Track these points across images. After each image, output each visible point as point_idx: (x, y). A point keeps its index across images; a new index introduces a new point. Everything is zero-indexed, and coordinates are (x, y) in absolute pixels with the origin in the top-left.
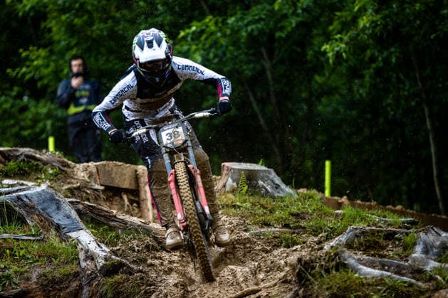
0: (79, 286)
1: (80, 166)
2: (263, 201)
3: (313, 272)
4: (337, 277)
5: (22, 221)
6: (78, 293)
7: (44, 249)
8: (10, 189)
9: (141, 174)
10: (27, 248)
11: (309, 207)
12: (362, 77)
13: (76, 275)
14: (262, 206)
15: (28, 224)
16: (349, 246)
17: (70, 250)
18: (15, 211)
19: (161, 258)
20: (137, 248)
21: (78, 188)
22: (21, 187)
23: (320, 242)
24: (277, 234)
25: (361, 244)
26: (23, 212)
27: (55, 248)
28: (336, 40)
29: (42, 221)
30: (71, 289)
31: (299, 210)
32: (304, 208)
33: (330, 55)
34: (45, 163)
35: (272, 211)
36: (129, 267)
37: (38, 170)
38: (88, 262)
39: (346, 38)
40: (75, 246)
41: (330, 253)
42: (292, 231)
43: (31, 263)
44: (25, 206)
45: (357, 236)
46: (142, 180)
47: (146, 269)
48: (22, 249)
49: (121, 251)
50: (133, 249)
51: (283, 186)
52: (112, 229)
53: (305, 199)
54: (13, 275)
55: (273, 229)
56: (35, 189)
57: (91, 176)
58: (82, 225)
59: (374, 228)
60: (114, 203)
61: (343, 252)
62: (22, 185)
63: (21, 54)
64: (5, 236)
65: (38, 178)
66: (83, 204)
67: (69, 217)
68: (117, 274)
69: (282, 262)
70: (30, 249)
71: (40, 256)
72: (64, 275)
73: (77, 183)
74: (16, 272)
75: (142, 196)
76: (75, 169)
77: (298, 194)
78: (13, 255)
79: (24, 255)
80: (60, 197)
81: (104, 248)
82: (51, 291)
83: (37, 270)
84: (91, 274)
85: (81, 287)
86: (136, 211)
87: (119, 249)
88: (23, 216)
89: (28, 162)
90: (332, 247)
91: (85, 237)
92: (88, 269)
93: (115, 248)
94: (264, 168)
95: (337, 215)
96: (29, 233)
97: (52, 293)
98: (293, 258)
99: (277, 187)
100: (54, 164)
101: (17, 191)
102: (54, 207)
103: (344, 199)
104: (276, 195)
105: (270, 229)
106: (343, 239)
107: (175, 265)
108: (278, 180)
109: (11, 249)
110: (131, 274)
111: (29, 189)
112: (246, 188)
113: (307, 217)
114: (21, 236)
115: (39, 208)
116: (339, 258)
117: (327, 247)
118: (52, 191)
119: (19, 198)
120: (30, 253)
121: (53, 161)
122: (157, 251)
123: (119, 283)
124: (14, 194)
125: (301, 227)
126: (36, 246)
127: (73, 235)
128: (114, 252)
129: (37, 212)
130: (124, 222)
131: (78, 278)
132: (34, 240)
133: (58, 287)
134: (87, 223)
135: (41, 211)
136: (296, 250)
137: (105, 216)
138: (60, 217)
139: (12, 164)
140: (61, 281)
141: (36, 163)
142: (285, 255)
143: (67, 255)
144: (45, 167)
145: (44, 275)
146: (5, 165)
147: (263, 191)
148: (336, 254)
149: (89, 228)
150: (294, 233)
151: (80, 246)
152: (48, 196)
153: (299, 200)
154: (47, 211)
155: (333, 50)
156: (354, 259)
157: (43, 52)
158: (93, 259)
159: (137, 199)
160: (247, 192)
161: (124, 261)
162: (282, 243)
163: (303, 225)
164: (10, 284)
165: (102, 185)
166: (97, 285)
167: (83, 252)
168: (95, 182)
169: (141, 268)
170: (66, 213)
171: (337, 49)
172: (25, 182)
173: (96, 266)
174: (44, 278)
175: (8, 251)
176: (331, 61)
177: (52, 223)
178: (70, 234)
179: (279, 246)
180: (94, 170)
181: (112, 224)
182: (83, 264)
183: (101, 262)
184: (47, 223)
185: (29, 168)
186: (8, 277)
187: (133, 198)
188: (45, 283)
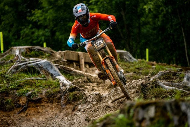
0: (60, 96)
1: (58, 53)
2: (126, 64)
3: (147, 88)
4: (156, 90)
5: (39, 73)
6: (60, 98)
7: (47, 83)
8: (34, 61)
9: (80, 55)
10: (41, 82)
11: (143, 65)
12: (158, 17)
13: (59, 92)
14: (125, 65)
15: (40, 74)
16: (160, 78)
17: (57, 83)
18: (36, 69)
19: (89, 85)
20: (81, 82)
21: (57, 61)
22: (37, 61)
23: (149, 78)
24: (132, 75)
25: (164, 78)
26: (39, 69)
27: (51, 82)
28: (149, 4)
29: (46, 73)
30: (57, 97)
31: (139, 66)
32: (141, 66)
33: (147, 9)
34: (45, 52)
35: (129, 67)
36: (78, 89)
37: (42, 54)
38: (63, 87)
39: (152, 3)
40: (58, 81)
41: (153, 81)
42: (137, 74)
43: (42, 88)
44: (40, 67)
45: (162, 75)
46: (81, 57)
47: (84, 89)
48: (39, 83)
49: (75, 83)
50: (79, 82)
51: (133, 58)
52: (71, 75)
53: (141, 62)
54: (36, 92)
55: (130, 74)
56: (42, 61)
57: (62, 56)
58: (60, 74)
59: (168, 72)
60: (71, 66)
61: (158, 81)
62: (37, 60)
63: (32, 12)
64: (33, 78)
65: (42, 57)
66: (60, 66)
67: (55, 71)
68: (74, 91)
69: (135, 85)
70: (42, 83)
71: (46, 85)
72: (55, 92)
73: (57, 59)
74: (37, 91)
75: (81, 63)
76: (56, 54)
77: (138, 61)
78: (35, 85)
79: (40, 85)
80: (52, 63)
81: (69, 82)
82: (50, 98)
83: (45, 90)
84: (65, 91)
85: (61, 96)
86: (79, 68)
87: (74, 82)
88: (39, 71)
89: (39, 52)
90: (154, 79)
91: (62, 78)
92: (64, 90)
93: (73, 82)
94: (125, 52)
95: (153, 68)
96: (41, 77)
97: (51, 99)
98: (139, 84)
99: (131, 58)
100: (48, 52)
101: (36, 62)
102: (50, 67)
103: (154, 63)
104: (131, 61)
105: (129, 74)
106: (157, 76)
107: (95, 88)
108: (131, 56)
109: (35, 83)
110: (79, 91)
111: (40, 61)
112: (119, 59)
113: (142, 69)
114: (38, 78)
115: (45, 68)
116: (156, 83)
117: (151, 79)
118: (49, 61)
119: (37, 64)
120: (42, 84)
121: (48, 51)
122: (88, 83)
123: (75, 94)
124: (35, 63)
125: (140, 73)
126: (44, 82)
127: (58, 77)
128: (73, 83)
129: (44, 69)
130: (76, 72)
131: (60, 93)
132: (43, 80)
133: (53, 96)
134: (62, 73)
135: (45, 69)
136: (140, 81)
137: (69, 71)
138: (52, 71)
139: (33, 53)
140: (54, 94)
141: (41, 52)
142: (136, 82)
143: (56, 85)
144: (45, 53)
145: (47, 92)
146: (30, 53)
147: (126, 60)
148: (155, 82)
149: (63, 75)
150: (138, 75)
151: (60, 81)
152: (48, 63)
153: (139, 63)
154: (48, 69)
155: (148, 8)
156: (162, 83)
157: (40, 11)
158: (65, 86)
159: (79, 64)
160: (120, 61)
161: (77, 86)
162: (133, 79)
163: (141, 72)
164: (35, 96)
165: (66, 59)
166: (67, 95)
167: (62, 83)
168: (64, 58)
169: (83, 89)
170: (55, 69)
171: (149, 7)
172: (38, 59)
173: (66, 88)
174: (47, 93)
175: (34, 84)
176: (147, 12)
177: (49, 73)
178: (56, 77)
179: (133, 80)
180: (63, 54)
181: (71, 73)
182: (62, 88)
183: (68, 87)
184: (48, 73)
185: (39, 53)
186: (34, 93)
187: (77, 64)
188: (48, 95)
